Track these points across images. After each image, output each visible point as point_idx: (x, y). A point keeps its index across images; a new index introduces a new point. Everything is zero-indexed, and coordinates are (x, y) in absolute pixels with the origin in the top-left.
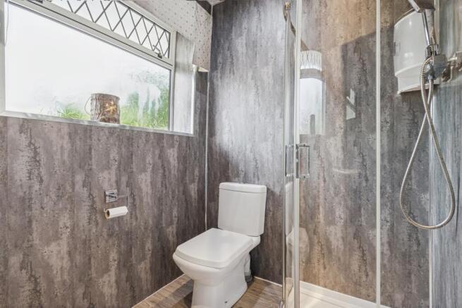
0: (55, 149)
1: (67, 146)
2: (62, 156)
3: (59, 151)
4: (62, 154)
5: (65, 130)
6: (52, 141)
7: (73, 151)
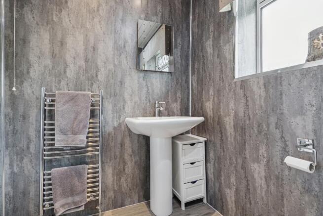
0: (256, 97)
1: (263, 94)
2: (260, 102)
3: (258, 98)
4: (260, 101)
5: (262, 82)
6: (254, 92)
7: (267, 98)
